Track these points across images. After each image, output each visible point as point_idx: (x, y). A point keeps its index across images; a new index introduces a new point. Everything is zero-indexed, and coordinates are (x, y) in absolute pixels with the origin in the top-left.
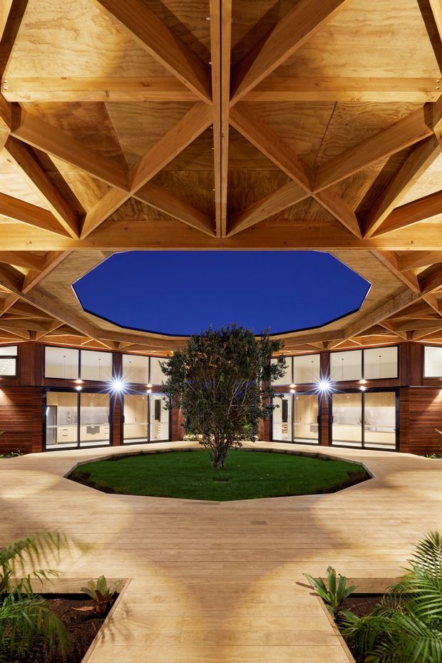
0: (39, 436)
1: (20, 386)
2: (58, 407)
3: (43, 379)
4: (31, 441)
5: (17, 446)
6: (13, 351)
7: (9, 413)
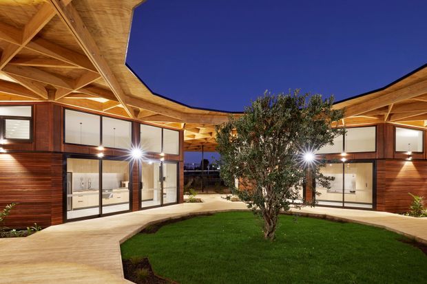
0: (60, 206)
1: (35, 152)
2: (73, 174)
3: (63, 145)
4: (49, 212)
5: (33, 219)
6: (27, 112)
7: (22, 182)
